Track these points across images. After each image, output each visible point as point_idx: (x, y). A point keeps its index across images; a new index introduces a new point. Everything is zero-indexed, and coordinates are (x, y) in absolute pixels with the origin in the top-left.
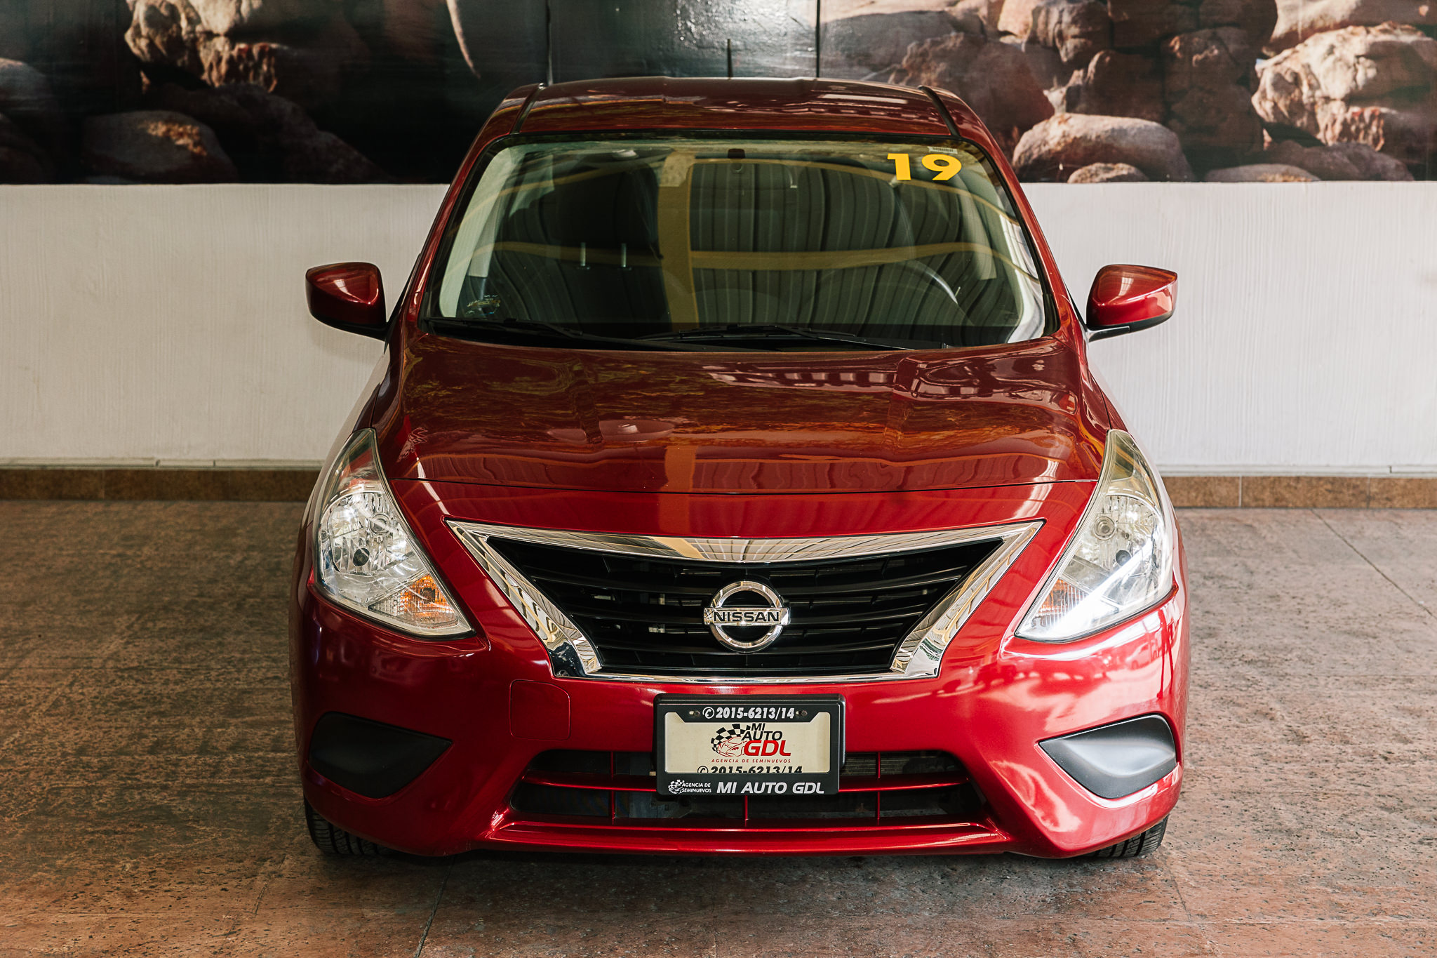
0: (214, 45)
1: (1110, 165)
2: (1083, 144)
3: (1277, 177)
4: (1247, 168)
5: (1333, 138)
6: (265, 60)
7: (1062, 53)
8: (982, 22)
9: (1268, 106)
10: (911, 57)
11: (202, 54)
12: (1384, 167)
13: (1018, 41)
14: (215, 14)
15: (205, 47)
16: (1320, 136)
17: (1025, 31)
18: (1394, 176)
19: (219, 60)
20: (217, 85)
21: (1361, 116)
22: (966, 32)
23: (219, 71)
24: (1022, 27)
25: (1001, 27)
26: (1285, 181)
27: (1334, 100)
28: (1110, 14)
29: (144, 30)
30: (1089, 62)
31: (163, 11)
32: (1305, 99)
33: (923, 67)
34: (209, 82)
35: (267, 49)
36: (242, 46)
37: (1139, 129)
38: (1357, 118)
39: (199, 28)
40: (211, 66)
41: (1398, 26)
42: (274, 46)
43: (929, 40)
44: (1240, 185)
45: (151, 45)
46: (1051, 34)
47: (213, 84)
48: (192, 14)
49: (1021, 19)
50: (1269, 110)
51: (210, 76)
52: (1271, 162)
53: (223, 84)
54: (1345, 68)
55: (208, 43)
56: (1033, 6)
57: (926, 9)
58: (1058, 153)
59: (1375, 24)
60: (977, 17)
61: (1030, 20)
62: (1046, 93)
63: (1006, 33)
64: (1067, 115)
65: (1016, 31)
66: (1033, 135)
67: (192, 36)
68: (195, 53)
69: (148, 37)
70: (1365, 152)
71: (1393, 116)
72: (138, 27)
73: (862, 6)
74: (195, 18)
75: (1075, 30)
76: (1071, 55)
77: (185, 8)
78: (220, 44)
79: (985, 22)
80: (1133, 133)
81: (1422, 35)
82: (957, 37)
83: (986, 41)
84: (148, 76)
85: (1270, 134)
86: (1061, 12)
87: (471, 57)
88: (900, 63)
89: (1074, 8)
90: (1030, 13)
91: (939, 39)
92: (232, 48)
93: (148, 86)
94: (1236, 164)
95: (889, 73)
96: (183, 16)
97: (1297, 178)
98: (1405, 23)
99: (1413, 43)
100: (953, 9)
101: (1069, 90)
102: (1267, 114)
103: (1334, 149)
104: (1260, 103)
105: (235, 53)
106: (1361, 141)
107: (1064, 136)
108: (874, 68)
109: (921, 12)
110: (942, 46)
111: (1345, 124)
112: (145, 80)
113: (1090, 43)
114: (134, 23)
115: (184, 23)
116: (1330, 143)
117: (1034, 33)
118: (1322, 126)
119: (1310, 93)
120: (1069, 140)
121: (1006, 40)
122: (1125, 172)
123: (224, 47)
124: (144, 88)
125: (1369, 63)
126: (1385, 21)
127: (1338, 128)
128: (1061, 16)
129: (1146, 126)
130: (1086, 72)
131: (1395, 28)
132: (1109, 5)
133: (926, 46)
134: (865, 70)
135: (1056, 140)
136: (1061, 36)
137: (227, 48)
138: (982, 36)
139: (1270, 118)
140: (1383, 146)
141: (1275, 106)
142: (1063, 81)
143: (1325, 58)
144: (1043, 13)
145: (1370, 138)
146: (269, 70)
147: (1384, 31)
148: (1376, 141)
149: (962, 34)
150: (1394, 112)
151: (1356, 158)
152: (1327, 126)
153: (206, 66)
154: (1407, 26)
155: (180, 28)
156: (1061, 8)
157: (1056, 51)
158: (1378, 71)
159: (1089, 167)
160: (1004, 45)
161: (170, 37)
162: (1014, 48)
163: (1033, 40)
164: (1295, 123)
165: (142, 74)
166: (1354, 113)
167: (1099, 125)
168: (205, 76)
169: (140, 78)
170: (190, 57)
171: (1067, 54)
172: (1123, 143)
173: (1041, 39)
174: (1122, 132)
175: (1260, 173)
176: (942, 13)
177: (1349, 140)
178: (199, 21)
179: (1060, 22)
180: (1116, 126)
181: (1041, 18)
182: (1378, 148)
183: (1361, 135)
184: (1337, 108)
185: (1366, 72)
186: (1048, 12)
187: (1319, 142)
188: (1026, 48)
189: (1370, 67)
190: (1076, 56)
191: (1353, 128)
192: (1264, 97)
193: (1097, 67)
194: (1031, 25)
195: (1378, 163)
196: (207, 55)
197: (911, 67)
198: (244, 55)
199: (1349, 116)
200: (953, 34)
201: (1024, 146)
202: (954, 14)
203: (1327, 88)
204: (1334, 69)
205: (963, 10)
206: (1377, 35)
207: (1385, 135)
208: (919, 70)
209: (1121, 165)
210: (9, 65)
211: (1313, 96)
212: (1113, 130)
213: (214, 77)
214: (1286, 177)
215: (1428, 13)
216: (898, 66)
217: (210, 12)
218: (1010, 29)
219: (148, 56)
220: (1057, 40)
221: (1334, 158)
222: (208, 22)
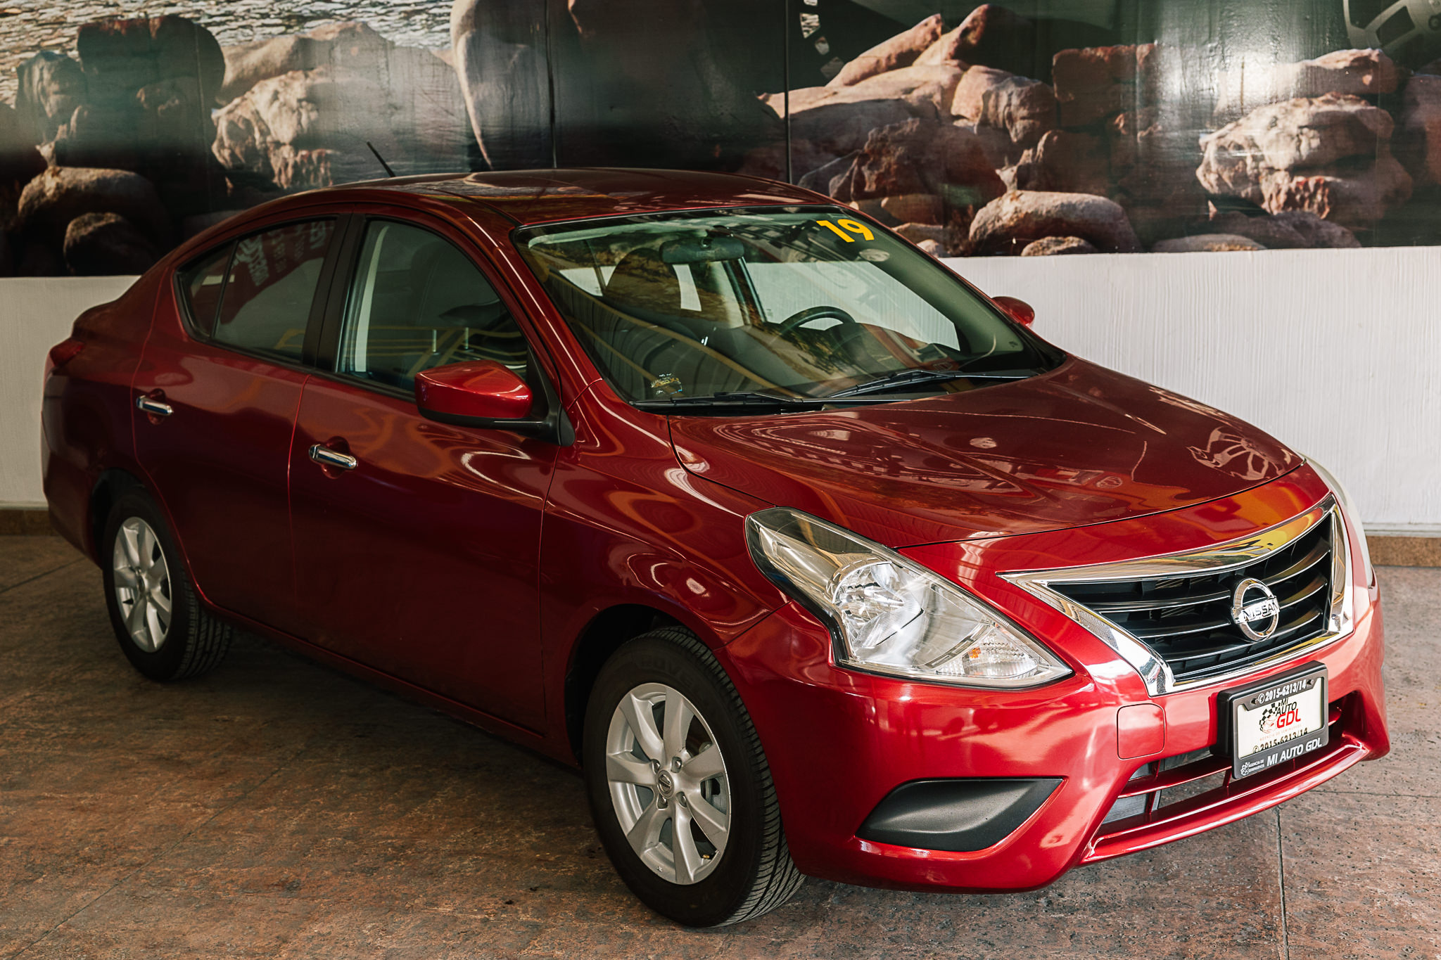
0: (282, 153)
1: (1060, 238)
2: (1035, 219)
3: (1223, 246)
4: (1193, 238)
5: (1278, 207)
6: (322, 165)
7: (1012, 134)
8: (936, 108)
9: (1213, 178)
10: (872, 141)
11: (273, 160)
12: (1329, 234)
13: (971, 124)
14: (281, 127)
15: (274, 155)
16: (1265, 206)
17: (977, 115)
18: (1341, 244)
19: (287, 165)
20: (285, 187)
21: (1306, 185)
22: (922, 117)
23: (286, 175)
24: (974, 111)
25: (954, 112)
26: (1231, 250)
27: (1278, 170)
28: (1056, 95)
29: (227, 142)
30: (1038, 141)
31: (241, 125)
32: (1249, 171)
33: (884, 151)
34: (279, 185)
35: (324, 155)
36: (304, 153)
37: (1087, 203)
38: (1301, 188)
39: (269, 139)
40: (280, 171)
41: (1342, 96)
42: (329, 152)
43: (888, 126)
44: (1187, 254)
45: (233, 155)
46: (1001, 116)
47: (282, 186)
48: (263, 127)
49: (973, 103)
50: (1214, 183)
51: (280, 179)
52: (1217, 232)
53: (290, 186)
54: (1289, 139)
55: (277, 151)
56: (983, 91)
57: (884, 97)
58: (1011, 227)
59: (1317, 96)
60: (932, 103)
61: (981, 103)
62: (998, 172)
63: (959, 117)
64: (1019, 192)
65: (968, 115)
66: (987, 212)
67: (264, 145)
68: (267, 159)
69: (230, 148)
70: (1311, 220)
71: (1338, 184)
72: (221, 140)
73: (826, 97)
74: (266, 130)
75: (1023, 112)
76: (1020, 136)
77: (257, 122)
78: (286, 152)
79: (939, 108)
80: (1081, 207)
81: (1366, 104)
82: (913, 122)
83: (940, 125)
84: (232, 182)
85: (1215, 205)
86: (1010, 95)
87: (489, 156)
88: (862, 148)
89: (1022, 91)
90: (980, 98)
91: (897, 125)
92: (296, 155)
93: (233, 190)
94: (1181, 235)
95: (852, 158)
96: (256, 129)
97: (1243, 247)
98: (1348, 93)
99: (1356, 112)
100: (909, 96)
101: (1019, 168)
102: (1212, 186)
103: (1279, 217)
104: (1205, 176)
105: (298, 159)
106: (1306, 209)
107: (1016, 212)
108: (838, 154)
109: (879, 101)
110: (900, 131)
111: (1290, 194)
112: (229, 184)
113: (1038, 123)
114: (218, 137)
115: (257, 135)
116: (1275, 213)
117: (985, 115)
118: (1267, 197)
119: (1254, 165)
120: (1021, 215)
121: (960, 123)
122: (1075, 245)
123: (289, 154)
124: (229, 191)
125: (1312, 133)
126: (1328, 92)
127: (1282, 197)
128: (1010, 99)
129: (1094, 200)
130: (1035, 151)
131: (1339, 99)
132: (1055, 87)
133: (885, 132)
134: (831, 156)
135: (1009, 216)
136: (1011, 118)
137: (292, 155)
138: (936, 121)
139: (1215, 190)
140: (1329, 214)
141: (1220, 179)
142: (1013, 162)
143: (1269, 130)
144: (993, 97)
145: (1315, 206)
146: (326, 173)
147: (1328, 102)
148: (1321, 210)
149: (918, 119)
150: (1339, 180)
151: (1303, 227)
152: (1271, 196)
153: (276, 170)
154: (1350, 96)
155: (254, 139)
156: (1009, 92)
157: (1006, 132)
158: (1321, 141)
159: (1041, 241)
160: (957, 128)
161: (247, 147)
162: (966, 130)
163: (984, 123)
164: (1240, 193)
165: (227, 180)
166: (1298, 183)
167: (1049, 201)
168: (276, 180)
169: (226, 183)
170: (263, 163)
171: (1016, 135)
172: (1073, 218)
173: (992, 121)
174: (1071, 207)
175: (1206, 243)
176: (898, 100)
177: (1294, 208)
178: (269, 133)
179: (1009, 105)
180: (1065, 201)
181: (991, 102)
182: (1324, 216)
183: (1306, 204)
184: (1281, 179)
185: (1311, 143)
186: (997, 96)
187: (1264, 212)
188: (978, 130)
189: (1313, 137)
190: (1025, 136)
191: (1298, 197)
192: (1208, 170)
193: (1045, 146)
194: (982, 108)
195: (1324, 231)
196: (277, 161)
197: (872, 151)
198: (306, 161)
199: (1293, 185)
200: (910, 120)
201: (979, 222)
202: (910, 101)
203: (1270, 160)
204: (1278, 141)
205: (918, 97)
206: (1321, 106)
207: (1329, 203)
208: (880, 154)
209: (1071, 238)
210: (126, 176)
211: (1257, 167)
212: (1062, 205)
213: (282, 180)
214: (1232, 247)
215: (1372, 83)
216: (860, 151)
217: (277, 125)
218: (962, 113)
219: (231, 164)
220: (1007, 122)
221: (1279, 226)
222: (275, 133)
